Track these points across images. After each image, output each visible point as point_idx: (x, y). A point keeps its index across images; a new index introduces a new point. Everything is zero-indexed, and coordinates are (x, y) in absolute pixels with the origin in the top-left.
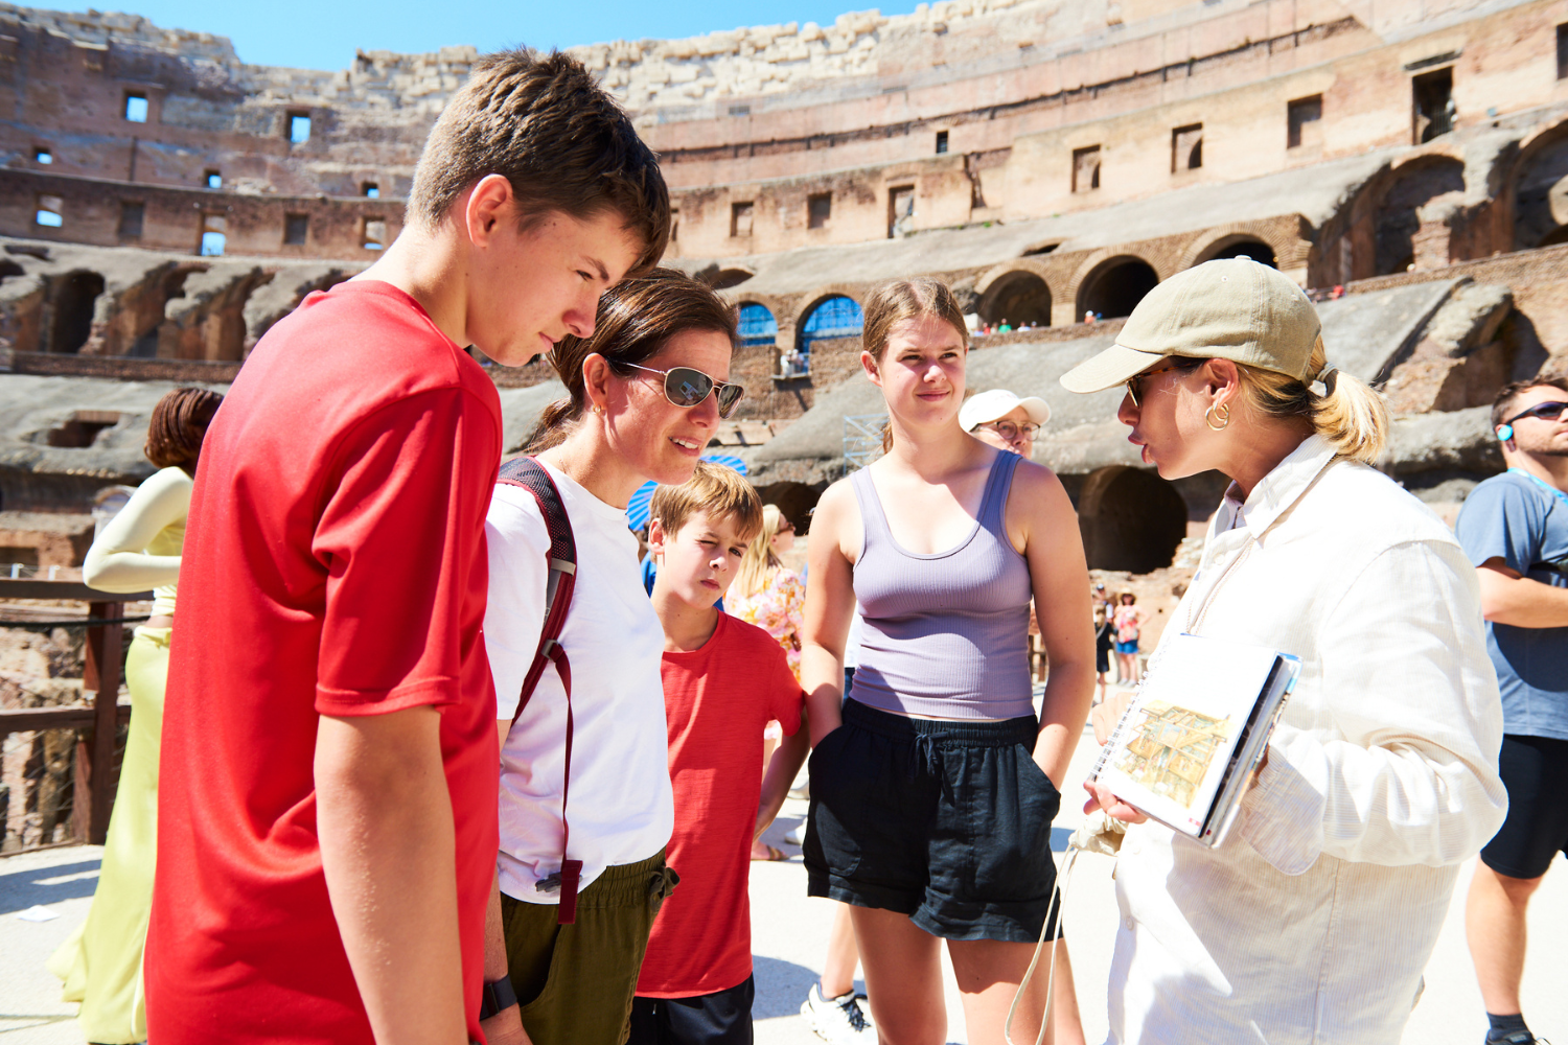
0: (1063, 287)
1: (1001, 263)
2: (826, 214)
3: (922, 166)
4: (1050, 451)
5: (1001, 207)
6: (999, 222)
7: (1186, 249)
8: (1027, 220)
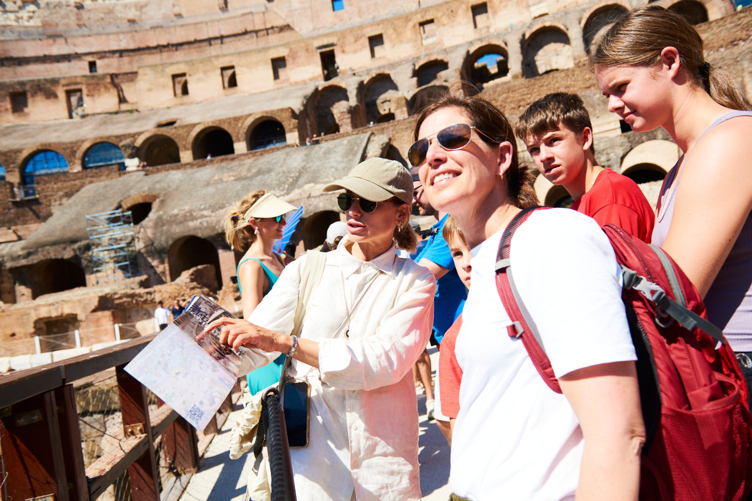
0: (184, 143)
1: (147, 131)
2: (25, 104)
3: (85, 79)
4: (214, 222)
5: (136, 103)
6: (137, 111)
7: (243, 123)
8: (152, 109)
